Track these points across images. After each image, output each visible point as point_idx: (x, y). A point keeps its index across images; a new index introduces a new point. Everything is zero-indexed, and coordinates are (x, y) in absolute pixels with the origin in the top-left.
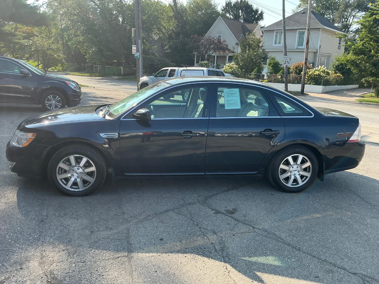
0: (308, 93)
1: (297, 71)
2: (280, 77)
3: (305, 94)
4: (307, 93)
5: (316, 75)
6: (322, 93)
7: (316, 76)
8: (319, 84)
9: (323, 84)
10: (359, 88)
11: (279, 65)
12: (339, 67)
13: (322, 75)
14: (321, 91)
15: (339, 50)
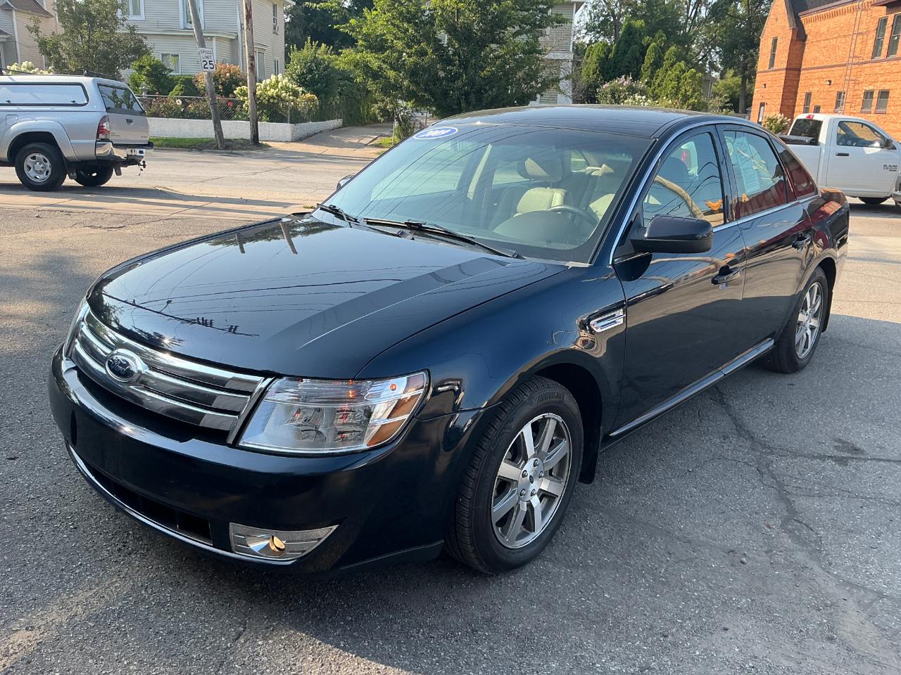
0: (268, 143)
1: (220, 87)
2: (179, 102)
3: (262, 144)
4: (264, 143)
5: (272, 97)
6: (291, 142)
7: (272, 100)
8: (282, 119)
9: (290, 119)
10: (344, 125)
11: (166, 69)
12: (305, 78)
13: (285, 97)
14: (289, 136)
15: (275, 35)
